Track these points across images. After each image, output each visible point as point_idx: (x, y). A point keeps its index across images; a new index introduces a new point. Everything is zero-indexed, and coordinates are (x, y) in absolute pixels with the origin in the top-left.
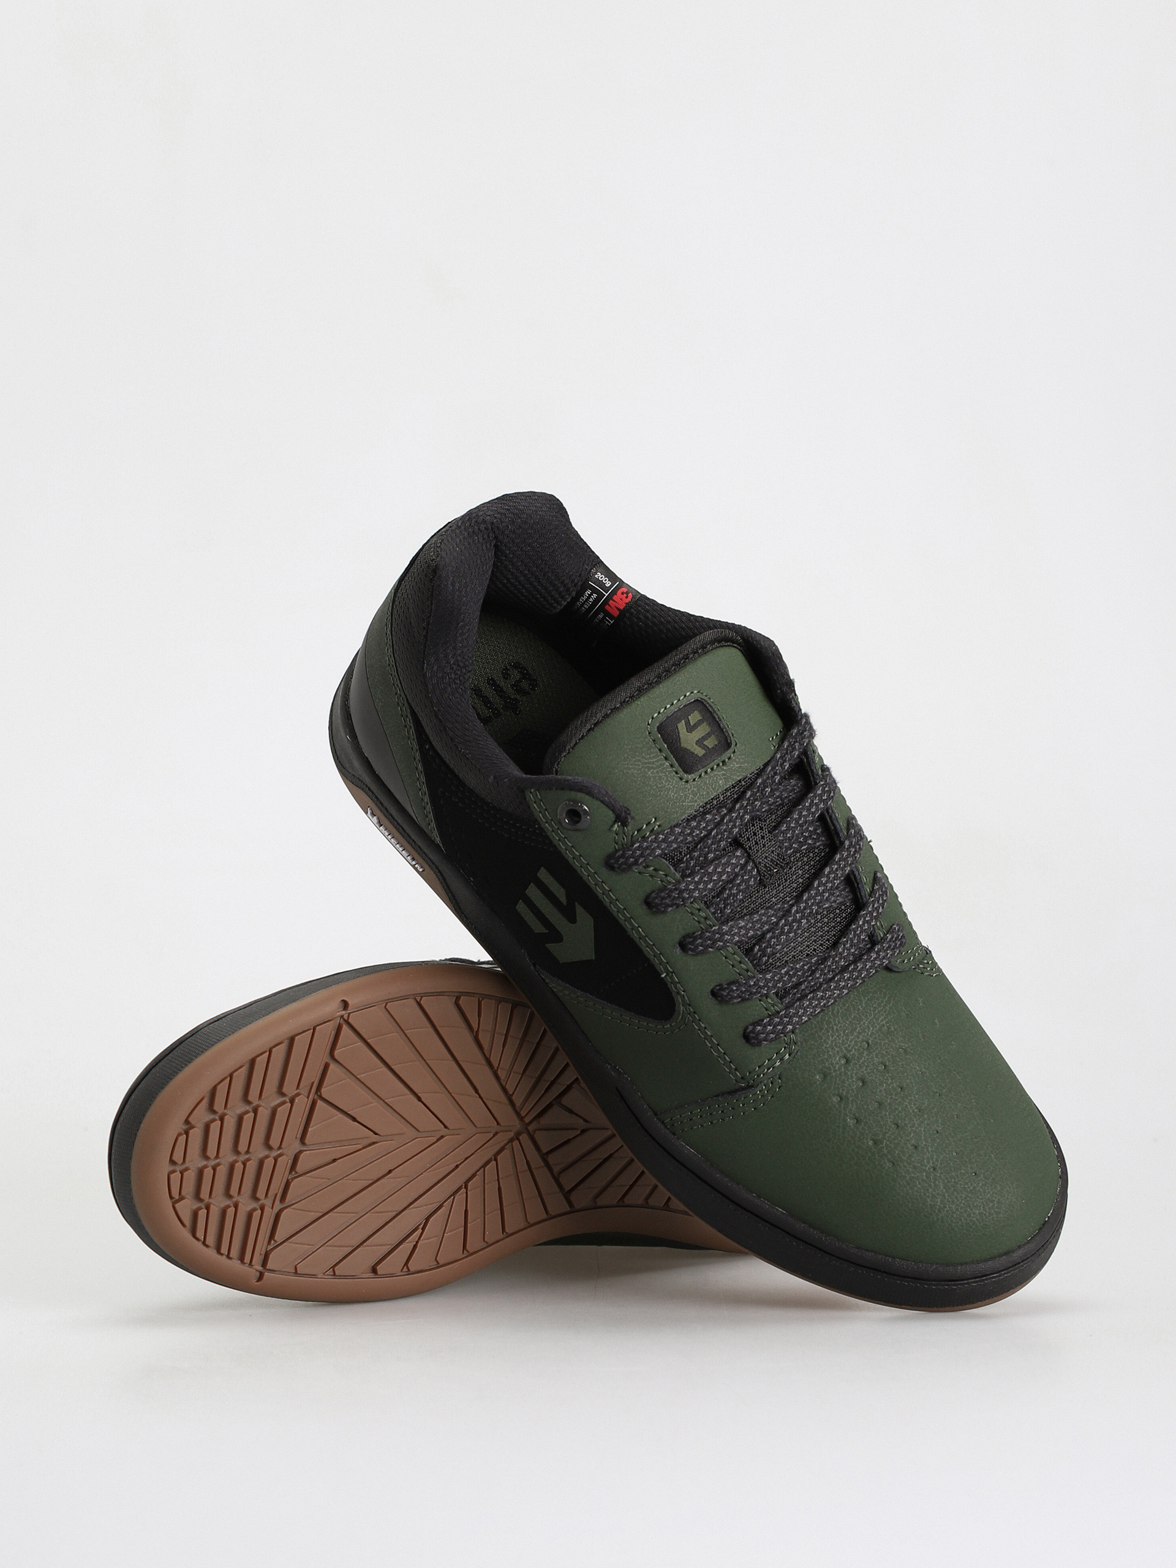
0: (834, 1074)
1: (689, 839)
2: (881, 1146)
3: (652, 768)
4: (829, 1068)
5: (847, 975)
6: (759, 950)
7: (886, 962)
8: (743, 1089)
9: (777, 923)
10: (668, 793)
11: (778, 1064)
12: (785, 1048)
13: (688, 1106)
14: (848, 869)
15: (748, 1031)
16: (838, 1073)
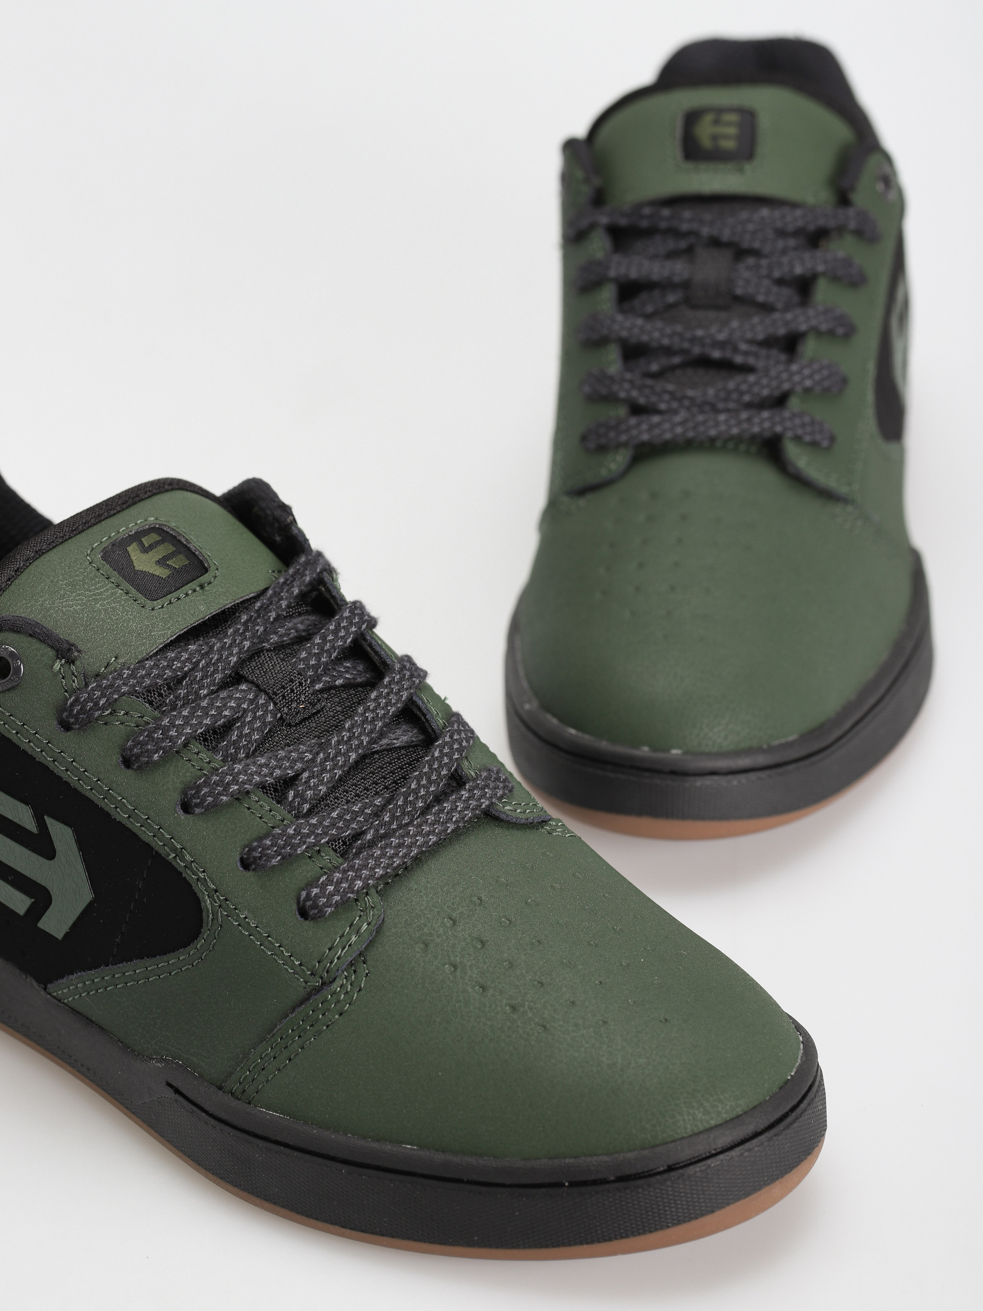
0: (438, 940)
1: (168, 673)
2: (522, 1009)
3: (102, 599)
4: (431, 934)
5: (431, 818)
6: (295, 797)
7: (485, 803)
8: (318, 990)
9: (313, 760)
10: (127, 625)
11: (354, 939)
12: (360, 916)
13: (255, 1049)
14: (405, 695)
15: (302, 899)
16: (444, 937)
